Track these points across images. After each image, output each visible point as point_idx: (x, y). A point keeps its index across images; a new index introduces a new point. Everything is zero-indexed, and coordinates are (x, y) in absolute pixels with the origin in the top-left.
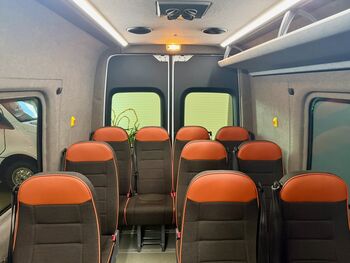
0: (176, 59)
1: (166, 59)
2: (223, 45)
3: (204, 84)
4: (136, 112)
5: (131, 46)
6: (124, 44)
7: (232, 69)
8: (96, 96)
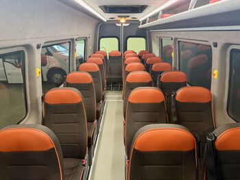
0: (123, 25)
1: (120, 25)
2: (140, 20)
3: (134, 34)
4: (109, 46)
5: (108, 21)
6: (105, 21)
7: (144, 29)
8: (95, 40)
